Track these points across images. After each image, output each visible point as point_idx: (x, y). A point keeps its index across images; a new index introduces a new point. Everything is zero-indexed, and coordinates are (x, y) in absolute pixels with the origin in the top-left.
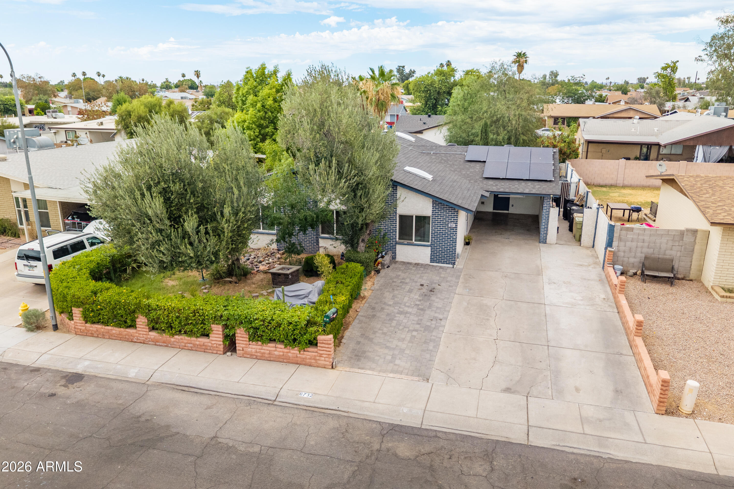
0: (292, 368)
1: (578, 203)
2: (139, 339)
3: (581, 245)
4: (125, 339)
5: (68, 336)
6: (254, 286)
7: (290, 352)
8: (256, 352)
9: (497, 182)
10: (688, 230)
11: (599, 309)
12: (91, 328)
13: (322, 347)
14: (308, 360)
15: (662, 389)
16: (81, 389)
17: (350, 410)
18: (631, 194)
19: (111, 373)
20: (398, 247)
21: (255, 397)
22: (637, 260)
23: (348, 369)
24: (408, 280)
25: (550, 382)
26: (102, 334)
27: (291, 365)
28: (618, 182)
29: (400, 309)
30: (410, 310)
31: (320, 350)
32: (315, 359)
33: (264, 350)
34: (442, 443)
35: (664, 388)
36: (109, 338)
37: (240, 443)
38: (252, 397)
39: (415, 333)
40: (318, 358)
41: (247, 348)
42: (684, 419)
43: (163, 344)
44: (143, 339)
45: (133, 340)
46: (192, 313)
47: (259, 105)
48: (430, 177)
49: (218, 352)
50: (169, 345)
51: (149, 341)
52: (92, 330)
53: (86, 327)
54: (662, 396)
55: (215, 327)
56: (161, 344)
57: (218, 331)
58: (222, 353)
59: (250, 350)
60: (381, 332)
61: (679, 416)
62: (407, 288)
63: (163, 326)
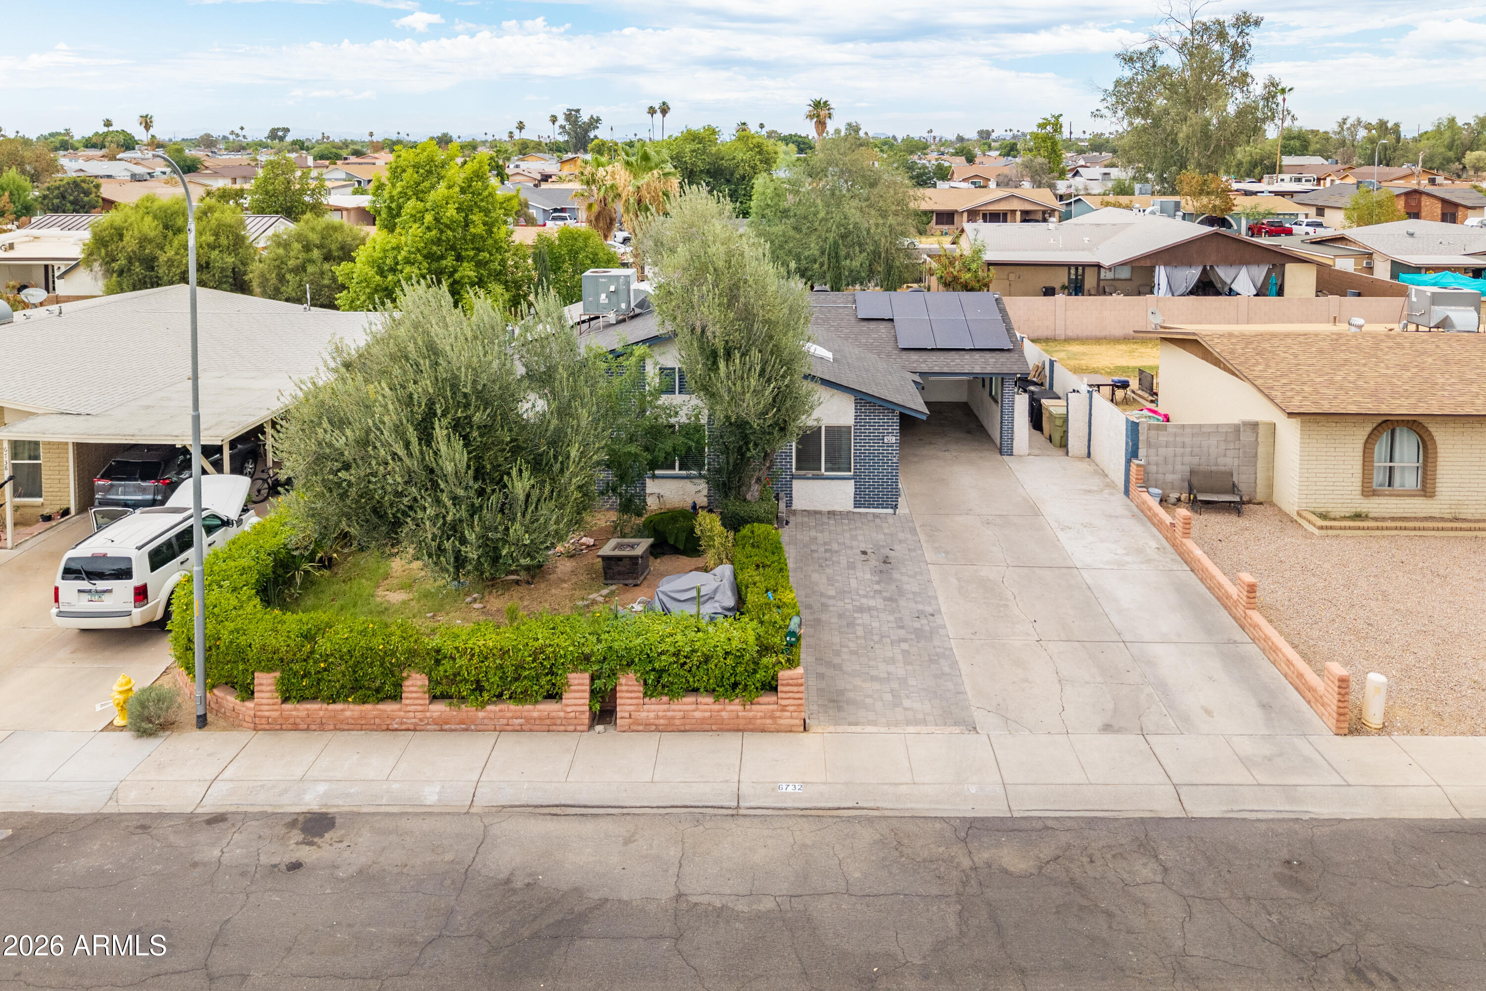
0: (733, 741)
1: (1035, 379)
2: (406, 723)
3: (1070, 454)
4: (371, 727)
5: (240, 737)
6: (565, 585)
7: (724, 710)
8: (657, 717)
9: (924, 356)
10: (1246, 424)
11: (1161, 568)
12: (294, 713)
13: (786, 692)
14: (759, 721)
15: (1339, 694)
16: (345, 844)
17: (879, 805)
18: (1084, 354)
19: (384, 802)
20: (796, 484)
21: (698, 807)
22: (1177, 477)
23: (831, 729)
24: (835, 547)
25: (1161, 704)
26: (319, 720)
27: (728, 734)
28: (1057, 332)
29: (854, 603)
30: (872, 603)
31: (782, 698)
32: (773, 717)
33: (674, 711)
34: (1064, 838)
35: (1343, 692)
36: (335, 729)
37: (732, 897)
38: (692, 807)
39: (904, 646)
40: (778, 714)
41: (639, 711)
42: (1376, 737)
43: (458, 727)
44: (414, 721)
45: (391, 727)
46: (530, 656)
47: (429, 218)
48: (829, 355)
49: (579, 728)
50: (473, 727)
51: (428, 724)
52: (298, 717)
53: (282, 711)
54: (1341, 705)
55: (575, 678)
56: (453, 727)
57: (582, 685)
58: (585, 728)
59: (644, 714)
60: (845, 650)
61: (1368, 734)
62: (844, 561)
63: (465, 690)
